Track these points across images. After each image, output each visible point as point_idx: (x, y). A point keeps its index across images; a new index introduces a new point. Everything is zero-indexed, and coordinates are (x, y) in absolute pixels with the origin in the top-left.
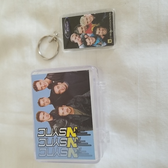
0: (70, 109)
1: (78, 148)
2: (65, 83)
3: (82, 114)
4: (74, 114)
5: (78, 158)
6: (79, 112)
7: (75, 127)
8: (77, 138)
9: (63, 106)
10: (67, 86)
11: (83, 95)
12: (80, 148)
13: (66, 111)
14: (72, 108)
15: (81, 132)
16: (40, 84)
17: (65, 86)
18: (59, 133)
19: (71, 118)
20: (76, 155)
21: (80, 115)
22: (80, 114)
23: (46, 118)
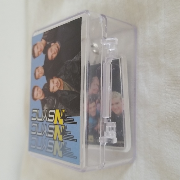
0: (60, 81)
1: (63, 143)
2: (57, 43)
3: (71, 89)
4: (62, 89)
5: (62, 157)
6: (68, 87)
7: (63, 110)
8: (63, 127)
9: (54, 77)
10: (59, 47)
11: (73, 60)
12: (66, 143)
13: (56, 85)
14: (62, 80)
15: (68, 118)
16: (38, 48)
17: (58, 47)
18: (48, 117)
19: (60, 95)
20: (60, 154)
21: (68, 91)
22: (68, 89)
23: (39, 95)
